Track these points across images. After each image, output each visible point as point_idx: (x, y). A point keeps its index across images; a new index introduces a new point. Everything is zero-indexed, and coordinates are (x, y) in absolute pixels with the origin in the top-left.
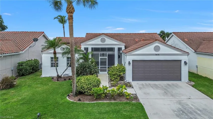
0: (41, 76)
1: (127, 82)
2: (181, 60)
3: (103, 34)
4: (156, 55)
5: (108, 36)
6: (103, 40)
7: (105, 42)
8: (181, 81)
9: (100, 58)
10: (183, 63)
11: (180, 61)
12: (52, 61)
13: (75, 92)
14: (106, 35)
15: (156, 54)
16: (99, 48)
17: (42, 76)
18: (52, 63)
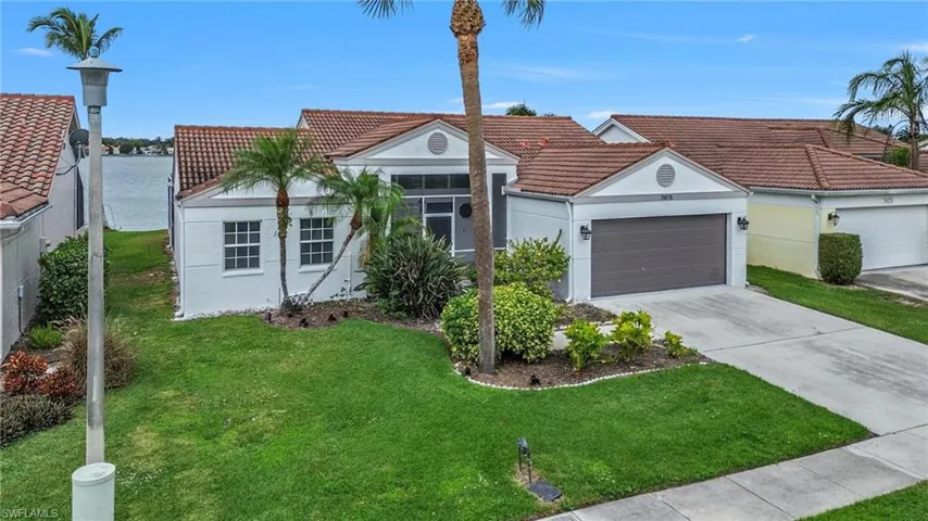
0: (177, 314)
1: (575, 303)
2: (726, 214)
3: (435, 117)
4: (665, 197)
5: (455, 125)
6: (438, 145)
7: (447, 152)
8: (725, 283)
9: (427, 218)
10: (733, 223)
11: (725, 216)
12: (229, 239)
13: (493, 355)
14: (449, 122)
15: (662, 195)
16: (421, 176)
17: (182, 316)
18: (229, 252)
